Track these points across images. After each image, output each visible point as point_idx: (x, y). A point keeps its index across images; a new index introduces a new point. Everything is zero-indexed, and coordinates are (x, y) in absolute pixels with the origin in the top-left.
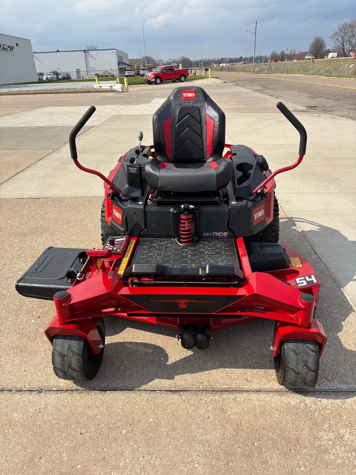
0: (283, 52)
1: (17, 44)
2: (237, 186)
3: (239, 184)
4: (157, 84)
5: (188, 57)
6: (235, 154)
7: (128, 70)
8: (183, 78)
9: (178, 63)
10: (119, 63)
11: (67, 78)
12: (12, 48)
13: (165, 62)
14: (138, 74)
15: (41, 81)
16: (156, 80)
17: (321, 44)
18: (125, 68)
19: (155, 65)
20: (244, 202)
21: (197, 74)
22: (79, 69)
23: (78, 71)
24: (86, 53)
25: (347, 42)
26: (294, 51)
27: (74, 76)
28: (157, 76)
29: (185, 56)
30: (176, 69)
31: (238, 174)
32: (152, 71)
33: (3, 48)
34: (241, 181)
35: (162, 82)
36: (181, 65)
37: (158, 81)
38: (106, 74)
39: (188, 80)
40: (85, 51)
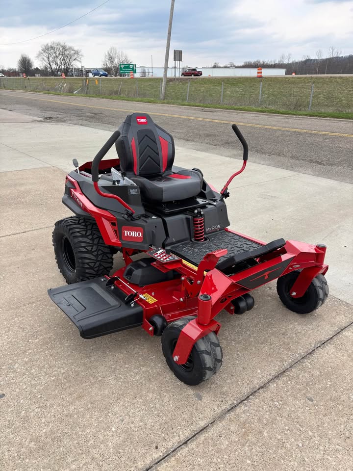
17: (29, 62)
25: (52, 62)
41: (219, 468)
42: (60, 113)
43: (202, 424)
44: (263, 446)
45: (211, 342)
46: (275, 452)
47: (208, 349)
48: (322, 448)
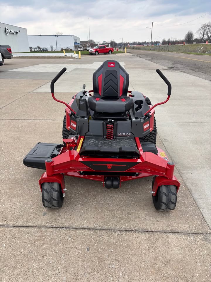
0: (169, 39)
1: (19, 31)
2: (135, 112)
3: (136, 111)
4: (96, 55)
5: (114, 41)
6: (134, 96)
7: (80, 47)
8: (110, 53)
9: (109, 44)
10: (75, 43)
11: (46, 51)
12: (16, 33)
13: (101, 43)
14: (86, 49)
15: (31, 52)
16: (95, 53)
17: (191, 35)
18: (78, 46)
19: (95, 45)
20: (139, 119)
21: (118, 51)
22: (52, 46)
23: (52, 47)
24: (56, 37)
25: (206, 35)
26: (176, 39)
27: (49, 50)
28: (96, 51)
29: (113, 41)
30: (106, 47)
31: (136, 106)
32: (93, 48)
33: (12, 33)
34: (137, 110)
35: (99, 54)
36: (110, 45)
37: (97, 53)
38: (67, 49)
39: (113, 53)
40: (56, 36)
41: (10, 243)
42: (182, 65)
43: (30, 224)
44: (36, 250)
45: (52, 187)
46: (36, 256)
47: (48, 190)
48: (57, 272)
